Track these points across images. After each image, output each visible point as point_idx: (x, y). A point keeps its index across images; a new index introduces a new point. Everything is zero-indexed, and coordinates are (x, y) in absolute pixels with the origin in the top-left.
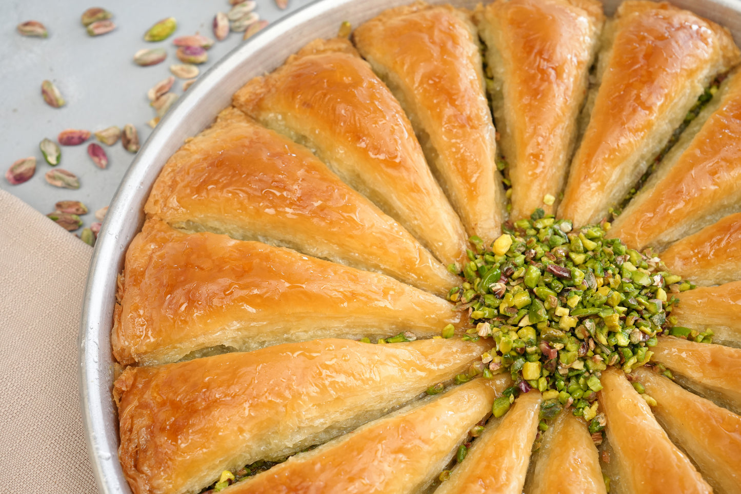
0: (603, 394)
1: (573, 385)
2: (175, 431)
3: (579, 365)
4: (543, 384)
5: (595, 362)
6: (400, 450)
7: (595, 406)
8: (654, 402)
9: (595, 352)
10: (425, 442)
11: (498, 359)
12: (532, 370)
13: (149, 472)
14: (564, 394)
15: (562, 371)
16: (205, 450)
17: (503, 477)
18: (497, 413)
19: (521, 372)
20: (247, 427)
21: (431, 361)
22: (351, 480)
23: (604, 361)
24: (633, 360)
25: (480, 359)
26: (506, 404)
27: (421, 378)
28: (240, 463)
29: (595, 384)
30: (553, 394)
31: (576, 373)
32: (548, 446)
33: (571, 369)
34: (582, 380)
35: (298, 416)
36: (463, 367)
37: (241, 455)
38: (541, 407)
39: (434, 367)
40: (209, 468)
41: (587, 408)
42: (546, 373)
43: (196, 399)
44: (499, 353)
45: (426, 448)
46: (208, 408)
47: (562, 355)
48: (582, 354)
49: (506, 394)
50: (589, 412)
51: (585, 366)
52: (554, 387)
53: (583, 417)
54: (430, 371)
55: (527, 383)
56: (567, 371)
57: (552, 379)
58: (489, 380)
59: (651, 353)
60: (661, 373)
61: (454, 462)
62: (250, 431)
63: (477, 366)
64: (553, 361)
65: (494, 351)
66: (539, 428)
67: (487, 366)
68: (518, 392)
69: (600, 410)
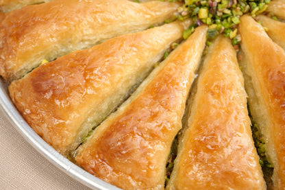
0: (240, 26)
1: (225, 22)
2: (17, 37)
3: (228, 12)
4: (209, 21)
5: (236, 11)
6: (133, 46)
7: (236, 31)
8: (267, 29)
9: (237, 6)
10: (147, 43)
11: (186, 9)
12: (203, 13)
13: (4, 58)
14: (220, 25)
15: (219, 14)
16: (33, 46)
17: (186, 60)
18: (185, 37)
19: (197, 15)
20: (55, 35)
21: (152, 11)
22: (107, 56)
23: (241, 10)
24: (257, 9)
25: (177, 11)
26: (190, 32)
27: (147, 19)
28: (52, 56)
29: (236, 20)
30: (214, 26)
31: (226, 16)
32: (210, 52)
33: (224, 14)
34: (229, 19)
35: (82, 32)
36: (168, 15)
37: (52, 52)
38: (208, 32)
39: (153, 13)
40: (35, 57)
41: (231, 32)
42: (211, 16)
43: (28, 21)
44: (187, 6)
45: (147, 46)
46: (34, 25)
47: (219, 5)
48: (230, 6)
49: (190, 28)
50: (232, 34)
51: (231, 12)
52: (215, 23)
53: (229, 38)
54: (152, 16)
55: (201, 21)
56: (221, 14)
57: (214, 19)
58: (182, 21)
59: (267, 6)
60: (272, 17)
61: (162, 60)
62: (57, 38)
63: (175, 14)
64: (215, 8)
65: (184, 6)
66: (206, 44)
67: (180, 14)
68: (196, 26)
69: (238, 33)
